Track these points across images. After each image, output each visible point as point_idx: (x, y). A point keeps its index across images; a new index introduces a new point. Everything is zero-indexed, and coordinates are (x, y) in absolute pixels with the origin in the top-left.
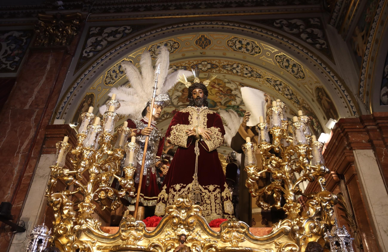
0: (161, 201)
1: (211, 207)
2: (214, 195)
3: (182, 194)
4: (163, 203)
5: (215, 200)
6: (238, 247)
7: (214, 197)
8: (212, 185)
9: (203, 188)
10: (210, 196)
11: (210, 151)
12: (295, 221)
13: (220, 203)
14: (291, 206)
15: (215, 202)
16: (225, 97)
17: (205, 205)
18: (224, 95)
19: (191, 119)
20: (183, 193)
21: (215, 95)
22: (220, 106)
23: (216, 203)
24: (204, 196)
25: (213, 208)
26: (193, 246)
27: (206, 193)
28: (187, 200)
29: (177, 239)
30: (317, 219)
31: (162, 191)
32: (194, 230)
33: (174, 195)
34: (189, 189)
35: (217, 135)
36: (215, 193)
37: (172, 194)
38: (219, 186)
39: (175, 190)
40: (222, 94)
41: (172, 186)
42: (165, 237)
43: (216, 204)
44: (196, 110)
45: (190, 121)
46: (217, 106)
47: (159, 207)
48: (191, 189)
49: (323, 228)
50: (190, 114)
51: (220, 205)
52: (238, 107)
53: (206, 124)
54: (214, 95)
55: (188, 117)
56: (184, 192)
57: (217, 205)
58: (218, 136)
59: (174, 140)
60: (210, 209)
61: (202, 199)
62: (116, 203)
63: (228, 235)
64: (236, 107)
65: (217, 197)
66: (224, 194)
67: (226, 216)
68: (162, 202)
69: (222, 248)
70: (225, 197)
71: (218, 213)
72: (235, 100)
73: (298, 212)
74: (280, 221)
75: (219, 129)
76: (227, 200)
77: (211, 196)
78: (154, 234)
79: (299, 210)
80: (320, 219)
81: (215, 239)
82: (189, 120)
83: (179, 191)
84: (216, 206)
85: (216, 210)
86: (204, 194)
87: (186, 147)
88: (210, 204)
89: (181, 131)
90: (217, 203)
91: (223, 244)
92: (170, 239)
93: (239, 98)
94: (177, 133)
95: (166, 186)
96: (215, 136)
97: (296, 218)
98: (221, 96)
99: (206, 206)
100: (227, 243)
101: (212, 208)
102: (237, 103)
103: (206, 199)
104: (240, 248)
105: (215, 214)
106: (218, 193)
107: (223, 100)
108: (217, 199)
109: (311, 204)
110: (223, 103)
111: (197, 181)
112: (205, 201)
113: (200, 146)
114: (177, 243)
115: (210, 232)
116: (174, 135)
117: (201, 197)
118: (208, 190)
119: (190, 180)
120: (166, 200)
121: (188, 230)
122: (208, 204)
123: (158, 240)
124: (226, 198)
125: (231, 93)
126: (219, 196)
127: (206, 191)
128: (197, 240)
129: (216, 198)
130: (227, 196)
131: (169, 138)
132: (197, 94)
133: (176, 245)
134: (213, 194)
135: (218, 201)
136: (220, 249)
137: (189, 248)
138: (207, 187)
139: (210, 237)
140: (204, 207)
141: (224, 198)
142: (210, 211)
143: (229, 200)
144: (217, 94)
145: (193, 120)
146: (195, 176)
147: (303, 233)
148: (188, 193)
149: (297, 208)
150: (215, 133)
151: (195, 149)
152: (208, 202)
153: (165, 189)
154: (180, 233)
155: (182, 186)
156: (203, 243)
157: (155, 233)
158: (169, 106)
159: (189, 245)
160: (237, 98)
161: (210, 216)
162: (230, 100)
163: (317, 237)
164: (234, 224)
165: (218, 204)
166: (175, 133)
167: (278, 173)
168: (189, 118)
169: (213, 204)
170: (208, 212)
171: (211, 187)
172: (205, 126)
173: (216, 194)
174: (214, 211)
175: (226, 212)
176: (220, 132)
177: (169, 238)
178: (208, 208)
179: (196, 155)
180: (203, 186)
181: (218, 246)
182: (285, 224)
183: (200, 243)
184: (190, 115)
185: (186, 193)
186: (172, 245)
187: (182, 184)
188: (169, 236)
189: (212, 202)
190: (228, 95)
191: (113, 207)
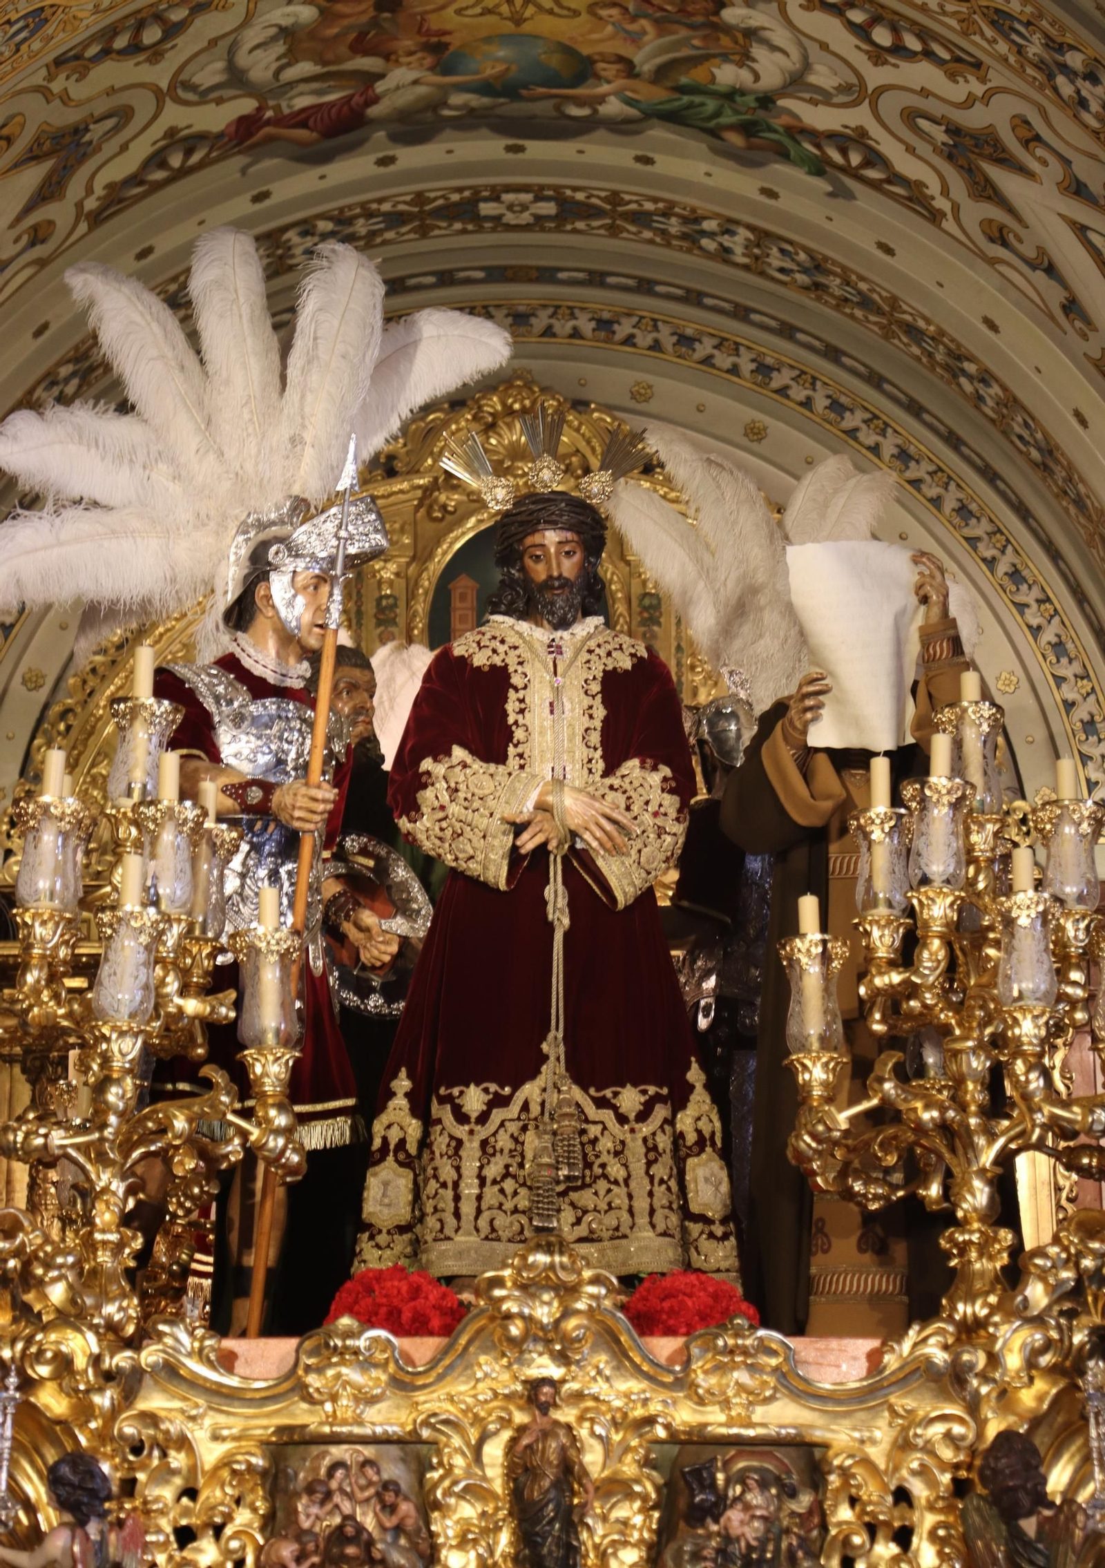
0: (391, 1158)
1: (630, 1197)
2: (645, 1140)
3: (494, 1134)
4: (401, 1164)
5: (649, 1164)
6: (751, 1425)
7: (643, 1150)
8: (635, 1085)
9: (593, 1099)
10: (623, 1143)
11: (621, 904)
12: (982, 1307)
13: (670, 1177)
14: (971, 1242)
15: (647, 1173)
16: (661, 33)
17: (602, 1185)
18: (657, 22)
19: (522, 711)
20: (501, 1131)
21: (584, 16)
22: (620, 82)
23: (652, 1178)
24: (594, 1141)
25: (641, 1204)
26: (581, 1419)
27: (605, 1128)
28: (565, 1259)
29: (521, 1397)
30: (1061, 1313)
31: (392, 1104)
32: (583, 1359)
33: (460, 1143)
34: (525, 1107)
35: (656, 814)
36: (645, 1129)
37: (451, 1137)
38: (665, 1091)
39: (461, 1117)
40: (646, 16)
41: (442, 1091)
42: (474, 1387)
43: (652, 1182)
44: (542, 651)
45: (516, 723)
46: (598, 77)
47: (386, 1184)
48: (535, 1110)
49: (1082, 1345)
50: (516, 680)
51: (669, 1189)
52: (766, 101)
53: (595, 738)
54: (576, 13)
55: (506, 699)
56: (502, 1125)
57: (660, 1190)
58: (659, 821)
59: (438, 842)
60: (626, 1207)
61: (585, 1155)
62: (196, 1190)
63: (713, 1380)
64: (750, 101)
65: (655, 1148)
66: (685, 1121)
67: (695, 1228)
68: (397, 1161)
69: (692, 1427)
70: (691, 1138)
71: (661, 1227)
72: (745, 59)
73: (998, 1265)
74: (916, 1327)
75: (666, 771)
76: (702, 1150)
77: (628, 1141)
78: (431, 1380)
79: (1005, 1255)
80: (1071, 1315)
81: (665, 1395)
82: (511, 720)
83: (483, 1118)
84: (651, 1194)
85: (652, 1212)
86: (594, 1130)
87: (503, 886)
88: (627, 1185)
89: (476, 804)
90: (656, 1181)
91: (695, 1411)
92: (496, 1394)
93: (778, 56)
94: (454, 809)
95: (409, 1076)
96: (647, 818)
97: (987, 1293)
98: (633, 27)
99: (609, 1191)
100: (709, 1409)
101: (635, 1204)
102: (757, 77)
103: (605, 1158)
104: (760, 1431)
105: (651, 1234)
106: (661, 1127)
107: (647, 49)
108: (656, 1161)
109: (1036, 1266)
110: (647, 68)
111: (562, 1069)
112: (603, 1166)
113: (570, 877)
114: (520, 1408)
115: (645, 1368)
116: (441, 815)
117: (582, 1144)
118: (615, 1109)
119: (530, 1067)
120: (412, 1148)
121: (563, 1358)
122: (616, 1182)
123: (451, 1399)
124: (696, 1143)
125: (717, 13)
126: (664, 1142)
127: (607, 1115)
128: (596, 1398)
129: (652, 1155)
130: (699, 1132)
131: (409, 826)
132: (548, 562)
133: (520, 1418)
134: (640, 1136)
135: (660, 1171)
136: (684, 1432)
137: (569, 1427)
138: (608, 1093)
139: (644, 1384)
140: (596, 1194)
141: (689, 1143)
142: (625, 1216)
143: (709, 1149)
144: (604, 13)
145: (528, 719)
146: (553, 1046)
147: (997, 1376)
148: (524, 1129)
149: (997, 1246)
150: (647, 803)
151: (548, 892)
152: (616, 1170)
153: (407, 1095)
154: (534, 1372)
155: (496, 1093)
156: (619, 1409)
157: (434, 1374)
158: (213, 95)
159: (566, 1415)
160: (758, 51)
161: (624, 1242)
162: (707, 57)
163: (1054, 1384)
164: (740, 1342)
165: (662, 1181)
166: (442, 808)
167: (927, 1107)
168: (511, 706)
169: (640, 1185)
170: (614, 1223)
171: (630, 1099)
172: (591, 753)
173: (654, 1134)
174: (642, 1220)
175: (694, 1208)
176: (671, 791)
177: (490, 1393)
178: (617, 1202)
179: (550, 928)
180: (592, 1091)
181: (678, 1421)
182: (932, 1341)
183: (610, 1409)
184: (516, 690)
185: (513, 1128)
186: (501, 1418)
187: (493, 1087)
188: (488, 1383)
189: (633, 1173)
190: (692, 27)
191: (181, 1205)
